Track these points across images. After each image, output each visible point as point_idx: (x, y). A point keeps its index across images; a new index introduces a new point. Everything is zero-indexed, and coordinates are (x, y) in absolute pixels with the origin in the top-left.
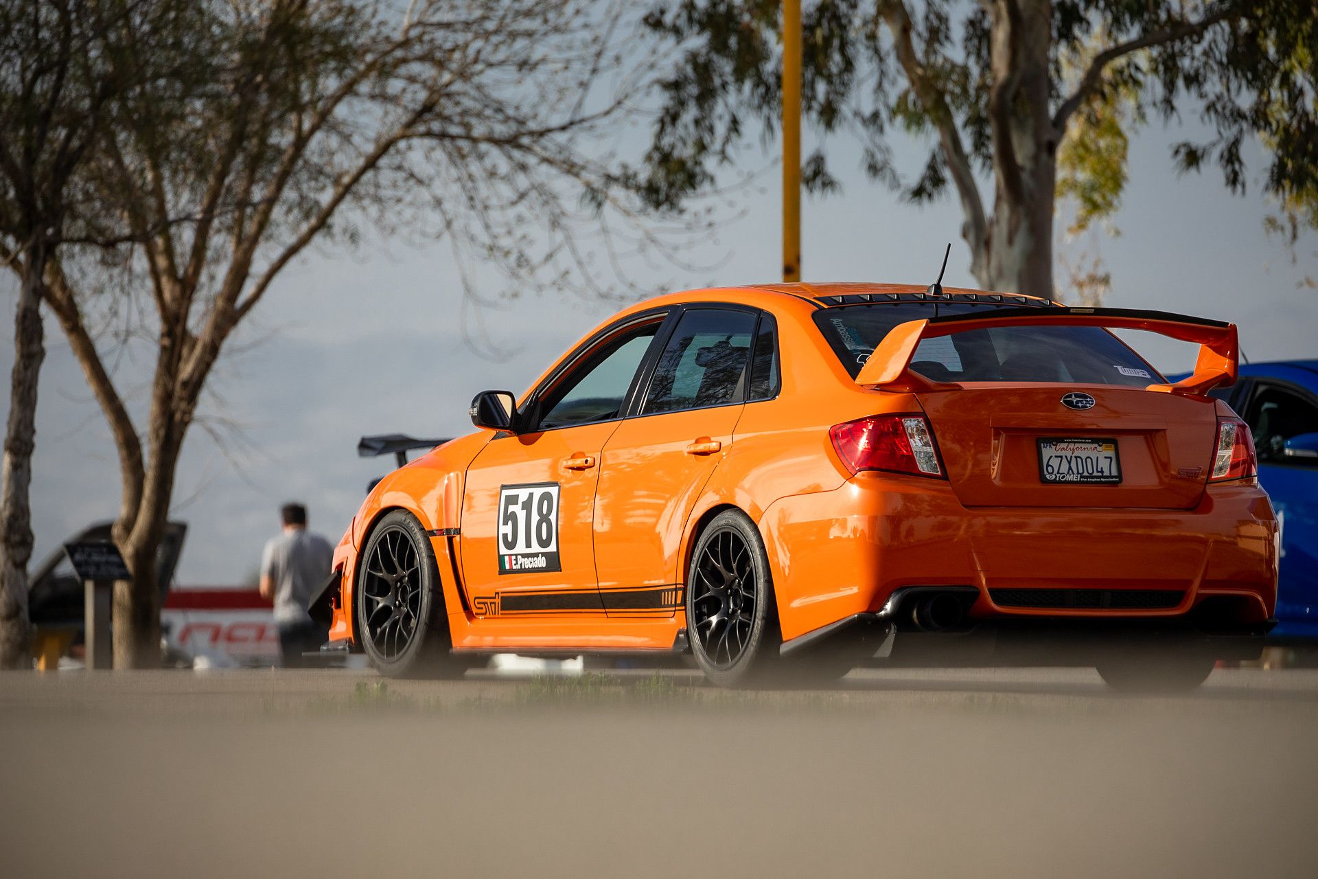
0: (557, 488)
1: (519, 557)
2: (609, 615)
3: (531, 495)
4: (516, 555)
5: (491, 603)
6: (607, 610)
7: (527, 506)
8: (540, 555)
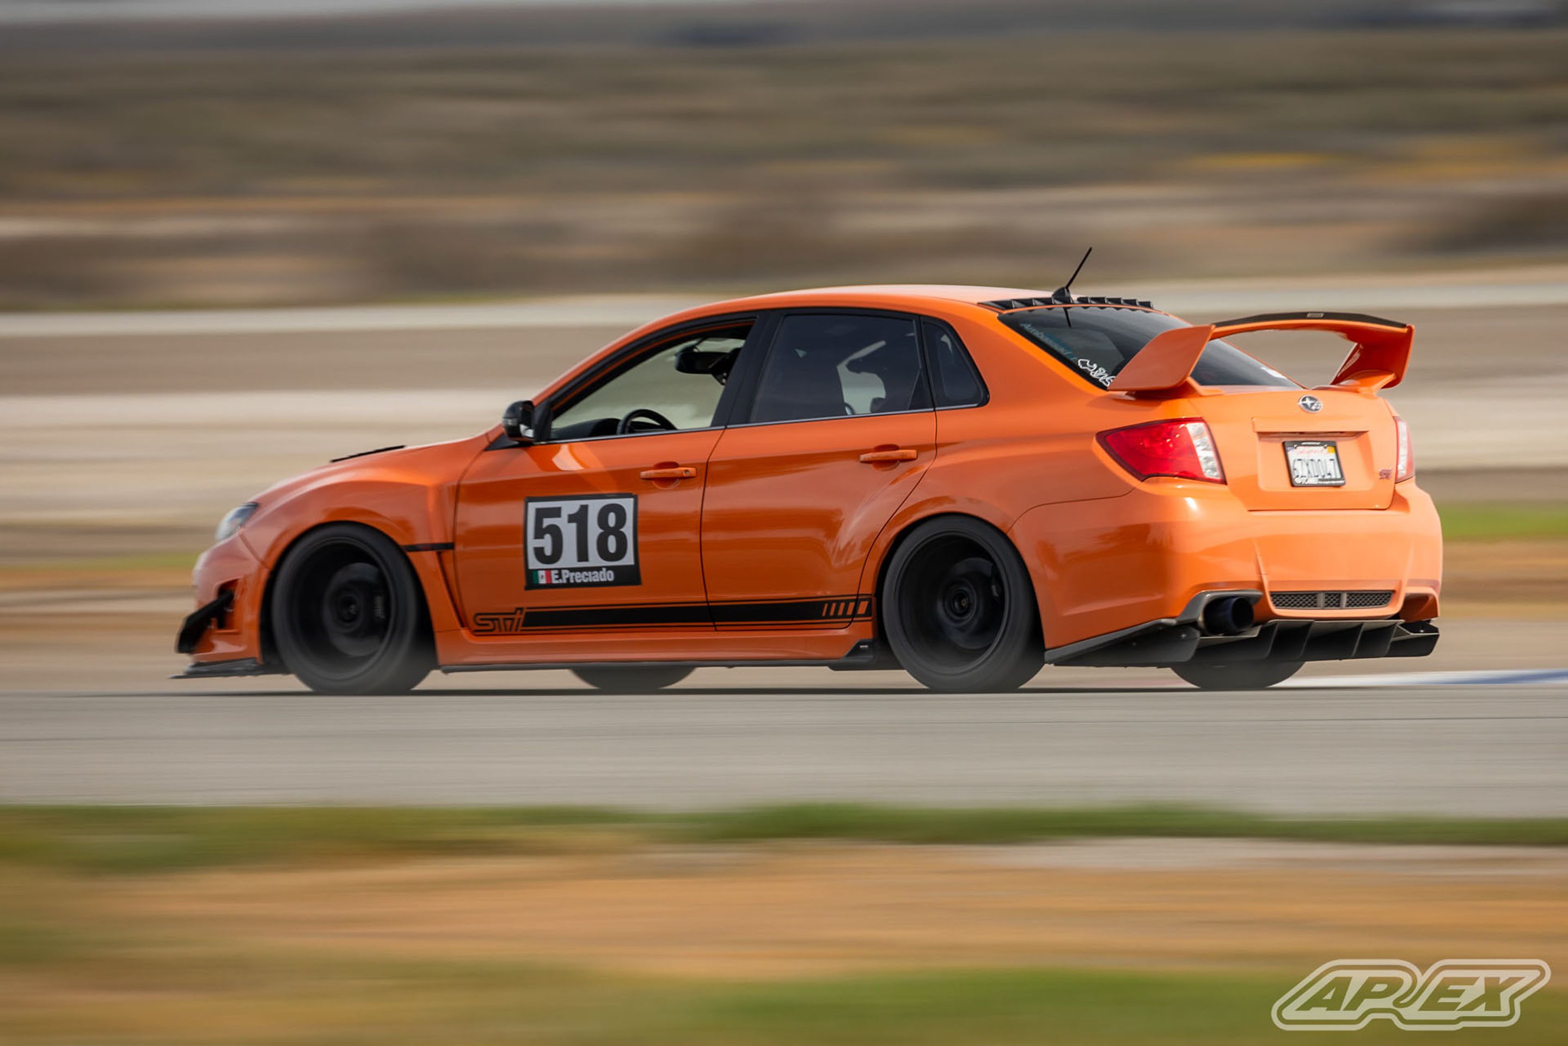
0: (632, 500)
1: (563, 572)
2: (718, 628)
3: (584, 509)
4: (560, 570)
5: (506, 619)
6: (717, 623)
7: (580, 518)
8: (604, 569)
